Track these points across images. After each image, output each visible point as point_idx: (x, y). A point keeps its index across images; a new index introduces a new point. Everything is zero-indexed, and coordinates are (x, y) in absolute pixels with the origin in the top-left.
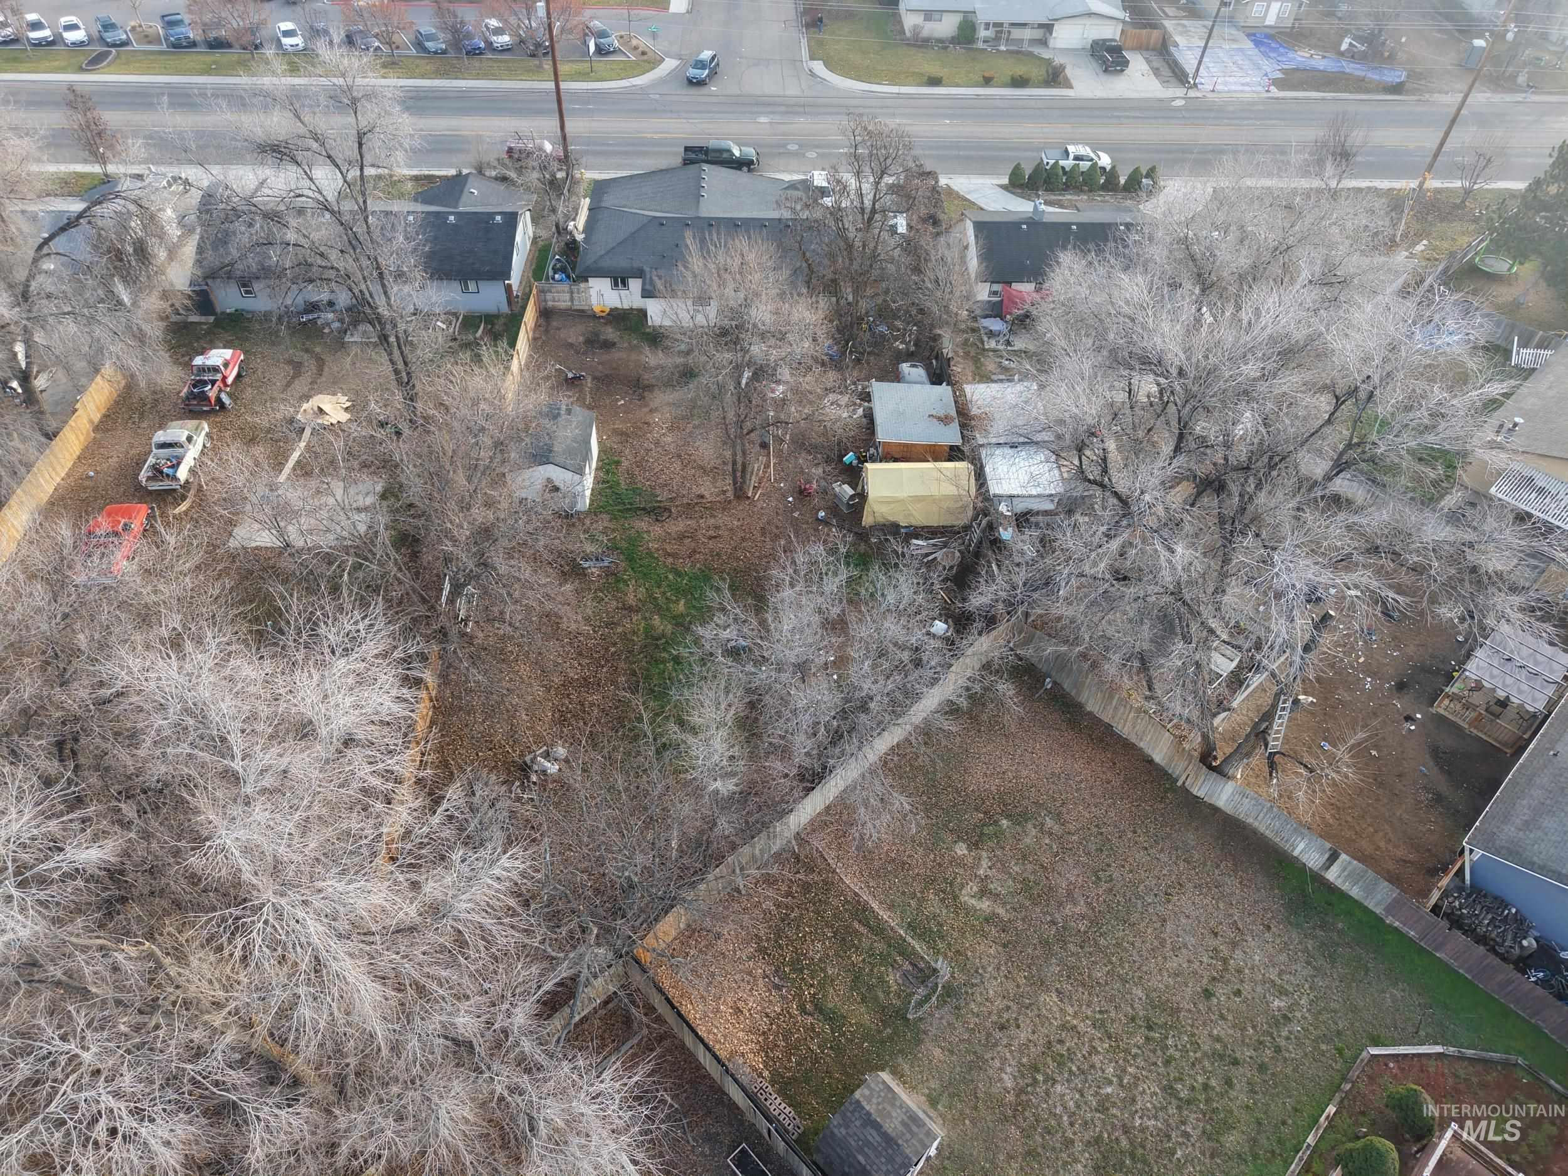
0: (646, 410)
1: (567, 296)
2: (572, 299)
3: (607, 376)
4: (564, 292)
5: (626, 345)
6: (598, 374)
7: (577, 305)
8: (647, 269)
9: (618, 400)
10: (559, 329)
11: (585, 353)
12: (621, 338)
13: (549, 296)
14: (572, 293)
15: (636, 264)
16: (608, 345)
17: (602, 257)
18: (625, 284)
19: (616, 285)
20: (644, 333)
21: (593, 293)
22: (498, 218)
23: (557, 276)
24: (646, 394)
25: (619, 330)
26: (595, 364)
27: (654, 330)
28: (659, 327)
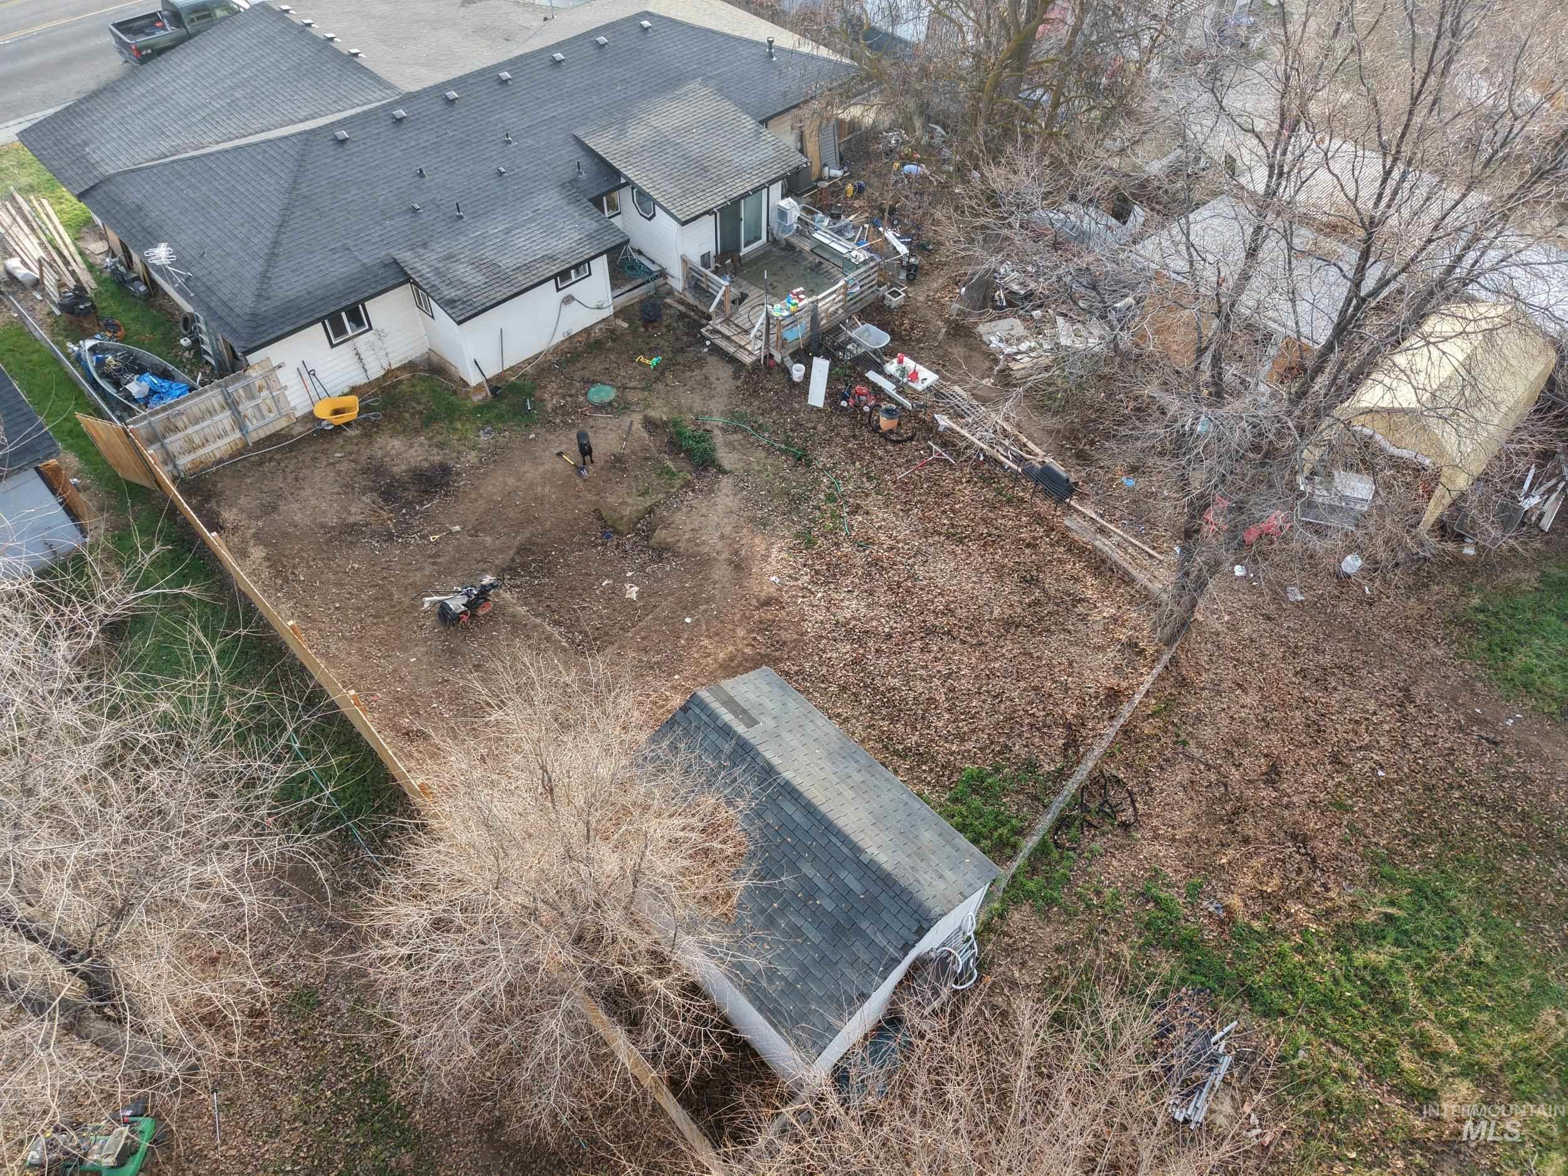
0: (721, 572)
1: (225, 419)
2: (239, 422)
3: (523, 550)
4: (211, 413)
5: (473, 457)
6: (501, 560)
7: (257, 430)
8: (406, 257)
9: (616, 592)
11: (406, 529)
12: (441, 446)
13: (174, 442)
14: (232, 404)
15: (372, 255)
16: (434, 480)
17: (264, 277)
18: (357, 318)
19: (340, 330)
20: (480, 409)
21: (287, 377)
23: (133, 388)
24: (660, 535)
25: (417, 432)
26: (466, 539)
27: (494, 390)
28: (499, 377)
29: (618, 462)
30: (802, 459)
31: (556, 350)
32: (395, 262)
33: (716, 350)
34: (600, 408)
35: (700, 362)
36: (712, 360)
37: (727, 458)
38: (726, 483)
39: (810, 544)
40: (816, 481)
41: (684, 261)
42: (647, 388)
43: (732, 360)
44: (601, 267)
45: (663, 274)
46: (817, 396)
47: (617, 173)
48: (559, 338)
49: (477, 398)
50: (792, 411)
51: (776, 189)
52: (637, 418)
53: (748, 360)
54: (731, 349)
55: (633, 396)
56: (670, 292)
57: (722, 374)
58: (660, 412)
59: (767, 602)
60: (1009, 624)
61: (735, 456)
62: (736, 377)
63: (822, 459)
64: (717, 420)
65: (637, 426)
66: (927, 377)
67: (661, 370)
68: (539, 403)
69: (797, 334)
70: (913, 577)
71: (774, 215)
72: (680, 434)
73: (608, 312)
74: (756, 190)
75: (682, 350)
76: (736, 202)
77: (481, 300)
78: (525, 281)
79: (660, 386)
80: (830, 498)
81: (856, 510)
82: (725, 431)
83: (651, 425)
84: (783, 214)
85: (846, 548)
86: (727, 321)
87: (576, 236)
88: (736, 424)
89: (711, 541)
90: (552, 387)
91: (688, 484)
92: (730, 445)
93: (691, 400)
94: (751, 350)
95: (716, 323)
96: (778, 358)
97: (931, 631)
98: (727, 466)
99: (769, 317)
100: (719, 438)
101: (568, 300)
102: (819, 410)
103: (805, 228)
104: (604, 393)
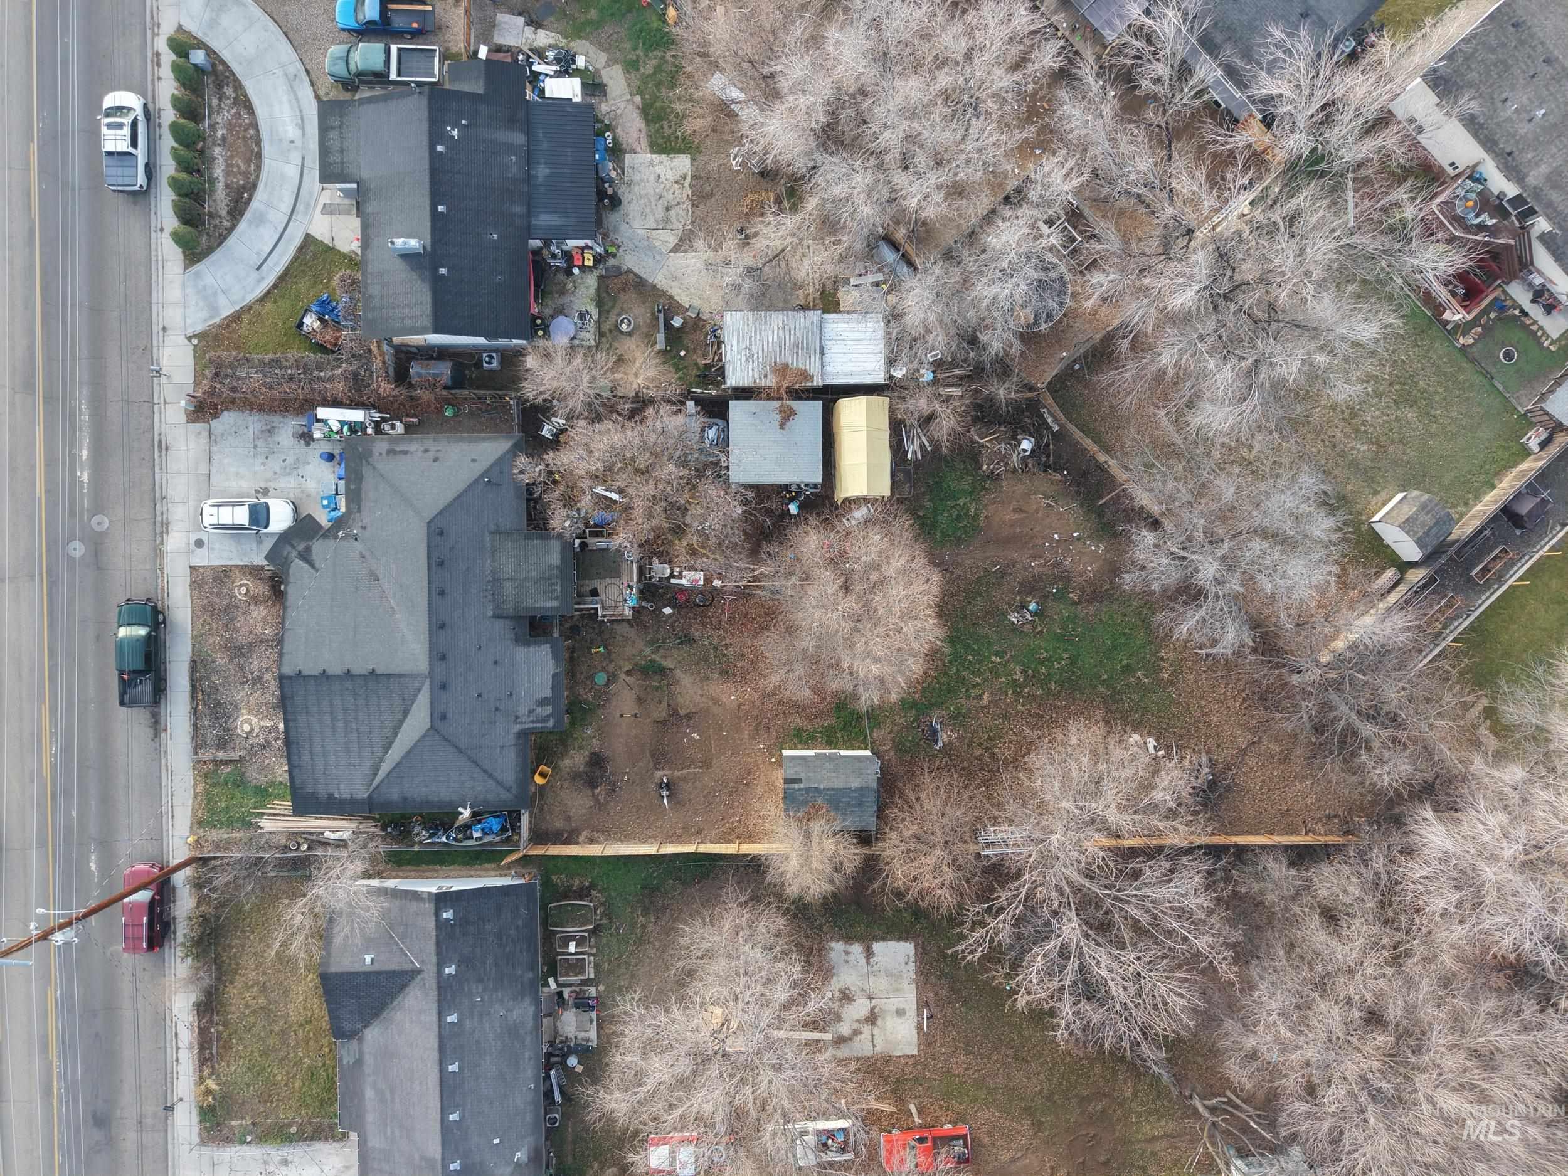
0: (716, 710)
3: (652, 756)
5: (596, 742)
6: (651, 765)
8: (519, 727)
9: (692, 740)
10: (569, 819)
11: (613, 784)
12: (581, 748)
15: (511, 739)
16: (597, 761)
17: (499, 783)
20: (573, 723)
22: (447, 915)
23: (476, 835)
24: (682, 713)
25: (567, 751)
26: (634, 769)
30: (689, 640)
33: (612, 623)
34: (607, 684)
35: (613, 632)
36: (615, 626)
37: (668, 663)
39: (728, 673)
40: (704, 645)
42: (611, 661)
43: (623, 620)
50: (666, 622)
52: (623, 676)
53: (629, 618)
54: (618, 617)
55: (611, 669)
58: (627, 666)
59: (739, 707)
61: (669, 659)
62: (632, 626)
63: (696, 634)
64: (648, 651)
67: (605, 647)
68: (587, 702)
72: (643, 668)
75: (602, 634)
79: (613, 656)
80: (715, 649)
81: (726, 647)
82: (655, 653)
83: (629, 673)
86: (604, 608)
87: (549, 657)
88: (654, 646)
89: (700, 701)
90: (582, 691)
91: (668, 685)
92: (664, 657)
93: (629, 651)
94: (627, 613)
95: (602, 612)
98: (672, 667)
100: (656, 657)
102: (674, 614)
104: (601, 678)
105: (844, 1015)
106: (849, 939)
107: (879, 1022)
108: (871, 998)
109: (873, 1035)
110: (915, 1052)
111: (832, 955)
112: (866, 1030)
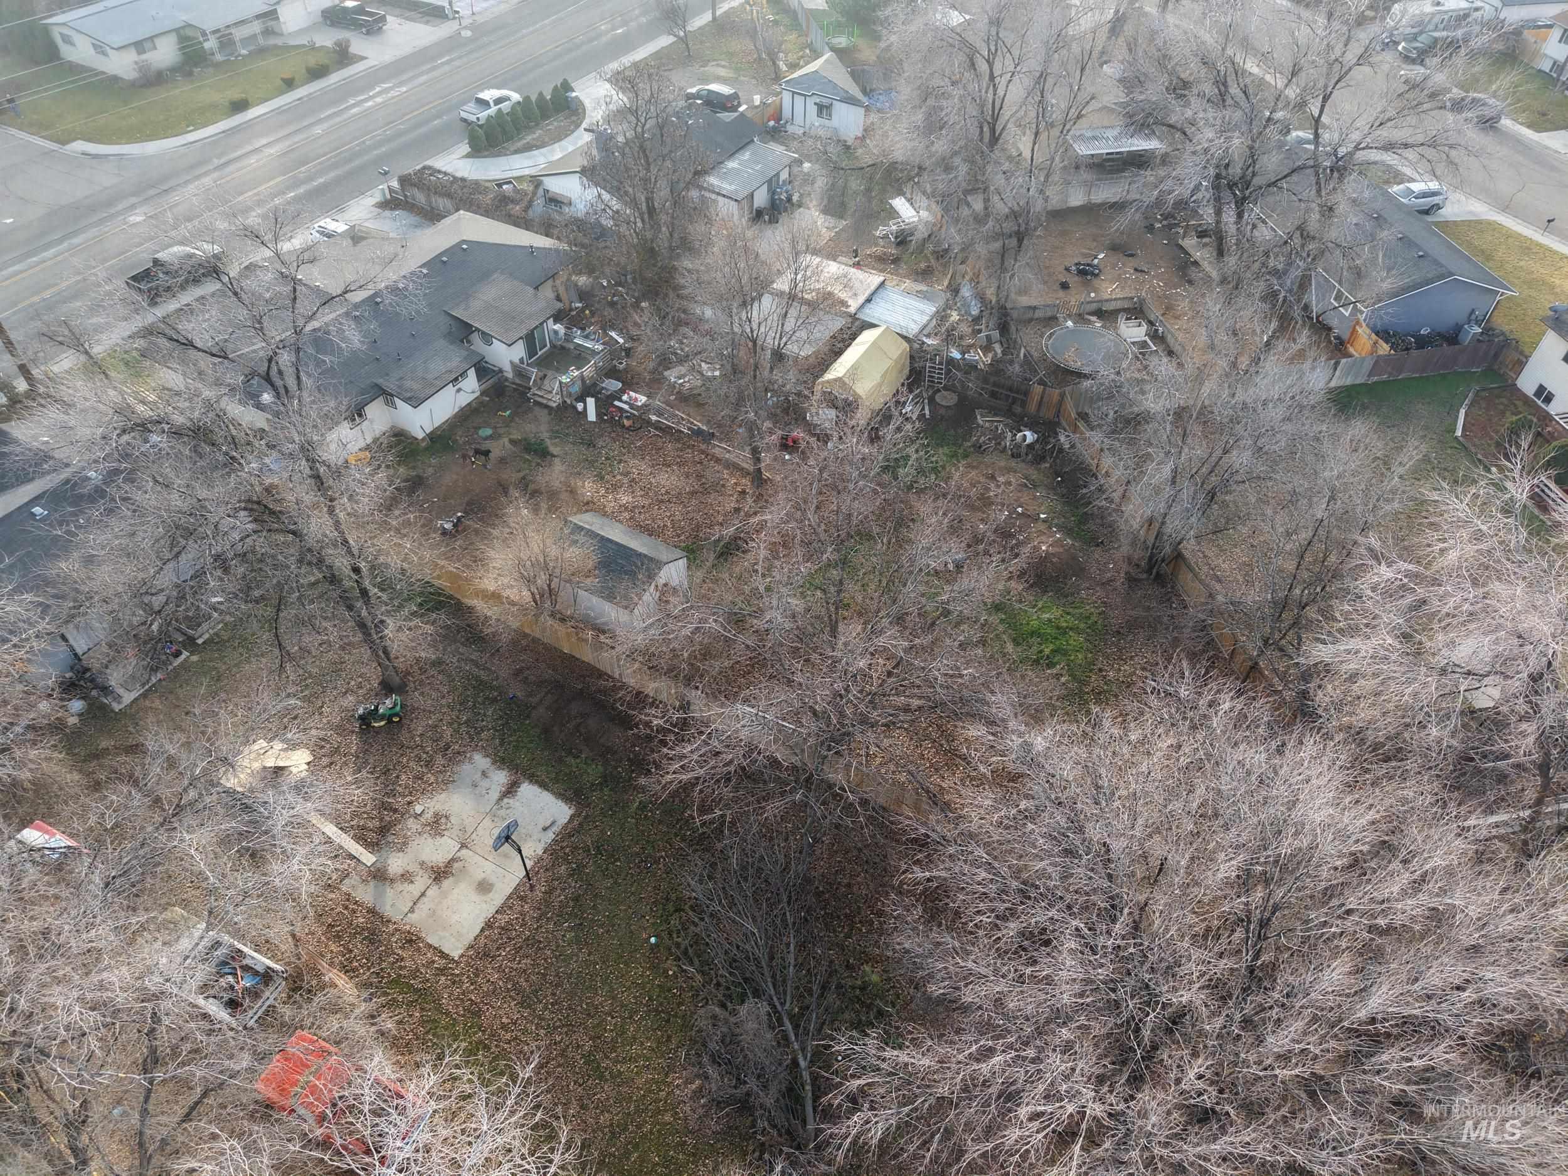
5: (430, 470)
8: (380, 381)
12: (414, 468)
15: (368, 384)
16: (416, 483)
18: (361, 415)
19: (354, 421)
20: (426, 449)
24: (532, 486)
26: (442, 504)
27: (431, 439)
28: (432, 433)
29: (502, 461)
30: (591, 444)
31: (456, 416)
32: (377, 385)
33: (537, 403)
34: (487, 439)
35: (530, 410)
36: (537, 409)
37: (554, 450)
38: (557, 461)
39: (602, 478)
40: (600, 453)
41: (511, 362)
42: (507, 426)
43: (546, 407)
44: (472, 373)
45: (501, 371)
46: (592, 416)
47: (471, 326)
48: (457, 410)
49: (424, 444)
50: (581, 425)
51: (551, 321)
52: (506, 440)
53: (554, 405)
54: (545, 402)
55: (501, 431)
56: (507, 379)
57: (543, 415)
58: (516, 436)
59: (588, 503)
60: (693, 493)
61: (558, 449)
62: (550, 414)
63: (600, 443)
64: (545, 435)
65: (507, 443)
66: (642, 399)
67: (511, 417)
68: (455, 441)
69: (576, 389)
70: (651, 483)
71: (552, 334)
72: (529, 444)
73: (477, 394)
74: (541, 324)
75: (519, 407)
76: (532, 331)
77: (422, 396)
78: (440, 383)
79: (513, 424)
80: (607, 459)
81: (620, 462)
82: (550, 438)
83: (512, 441)
84: (556, 332)
85: (619, 477)
86: (540, 389)
87: (459, 359)
88: (555, 435)
89: (556, 484)
90: (459, 433)
91: (538, 464)
92: (556, 445)
93: (530, 428)
94: (555, 400)
95: (534, 390)
96: (569, 402)
97: (662, 501)
98: (555, 453)
99: (561, 383)
100: (548, 442)
101: (459, 390)
102: (594, 422)
103: (568, 338)
104: (486, 432)
105: (413, 846)
106: (501, 761)
107: (446, 883)
108: (463, 846)
109: (423, 894)
110: (455, 954)
111: (466, 767)
112: (422, 881)
